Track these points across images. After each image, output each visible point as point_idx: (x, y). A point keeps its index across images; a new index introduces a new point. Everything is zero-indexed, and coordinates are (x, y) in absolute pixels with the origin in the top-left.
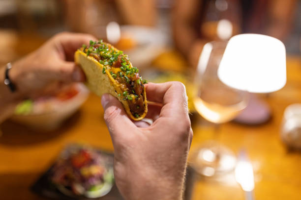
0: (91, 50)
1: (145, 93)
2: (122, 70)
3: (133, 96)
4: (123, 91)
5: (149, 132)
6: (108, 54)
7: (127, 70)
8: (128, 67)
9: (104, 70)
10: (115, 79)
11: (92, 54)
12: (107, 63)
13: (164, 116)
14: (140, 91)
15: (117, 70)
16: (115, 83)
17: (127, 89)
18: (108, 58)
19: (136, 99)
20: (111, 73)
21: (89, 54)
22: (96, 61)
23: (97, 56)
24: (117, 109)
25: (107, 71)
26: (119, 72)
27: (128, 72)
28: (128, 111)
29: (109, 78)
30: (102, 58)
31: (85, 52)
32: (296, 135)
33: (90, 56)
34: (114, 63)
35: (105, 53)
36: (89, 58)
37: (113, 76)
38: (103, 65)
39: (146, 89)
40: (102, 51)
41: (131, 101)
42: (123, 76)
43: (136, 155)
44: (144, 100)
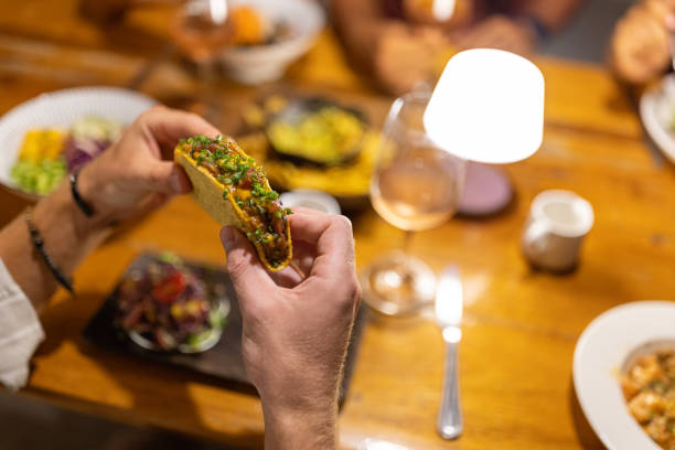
0: (203, 155)
1: (289, 229)
2: (254, 196)
3: (270, 237)
4: (255, 230)
5: (295, 297)
6: (231, 165)
7: (261, 195)
8: (262, 190)
9: (225, 194)
10: (242, 208)
11: (205, 163)
12: (229, 181)
13: (319, 276)
14: (280, 227)
15: (246, 194)
16: (242, 216)
17: (261, 225)
18: (232, 172)
19: (275, 241)
20: (236, 199)
21: (201, 162)
22: (210, 176)
23: (212, 167)
24: (245, 255)
25: (230, 196)
26: (248, 199)
27: (263, 199)
28: (263, 259)
29: (234, 208)
30: (222, 171)
31: (193, 158)
32: (543, 246)
33: (202, 165)
34: (240, 182)
35: (226, 162)
36: (200, 168)
37: (240, 205)
38: (222, 186)
39: (291, 222)
40: (221, 158)
41: (268, 244)
42: (255, 205)
43: (276, 334)
44: (287, 239)
